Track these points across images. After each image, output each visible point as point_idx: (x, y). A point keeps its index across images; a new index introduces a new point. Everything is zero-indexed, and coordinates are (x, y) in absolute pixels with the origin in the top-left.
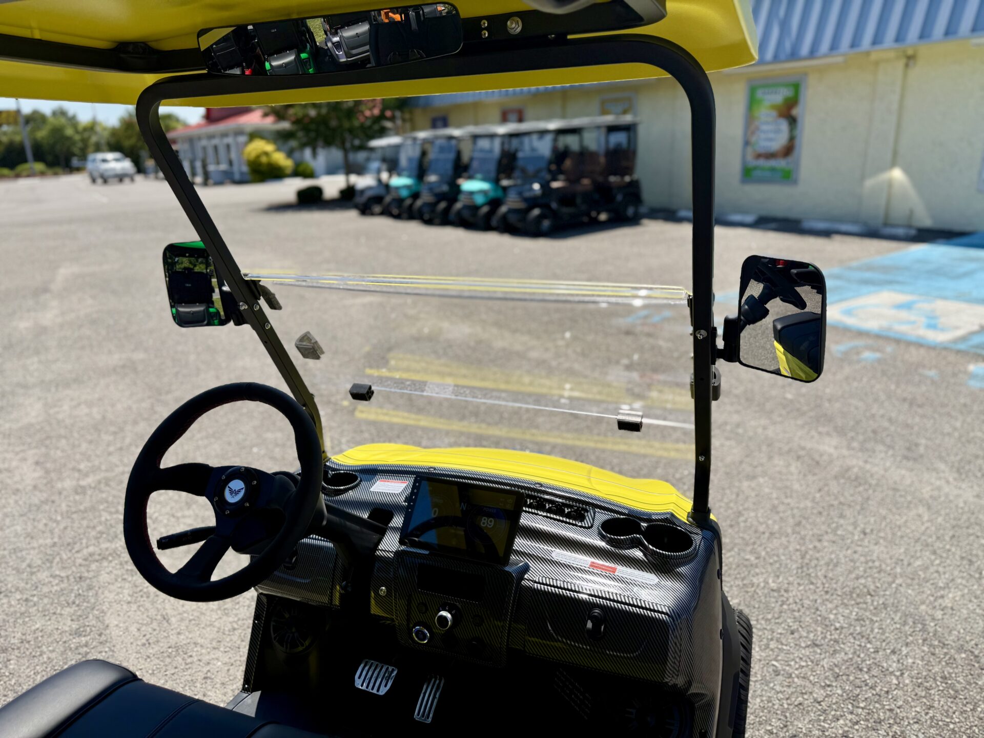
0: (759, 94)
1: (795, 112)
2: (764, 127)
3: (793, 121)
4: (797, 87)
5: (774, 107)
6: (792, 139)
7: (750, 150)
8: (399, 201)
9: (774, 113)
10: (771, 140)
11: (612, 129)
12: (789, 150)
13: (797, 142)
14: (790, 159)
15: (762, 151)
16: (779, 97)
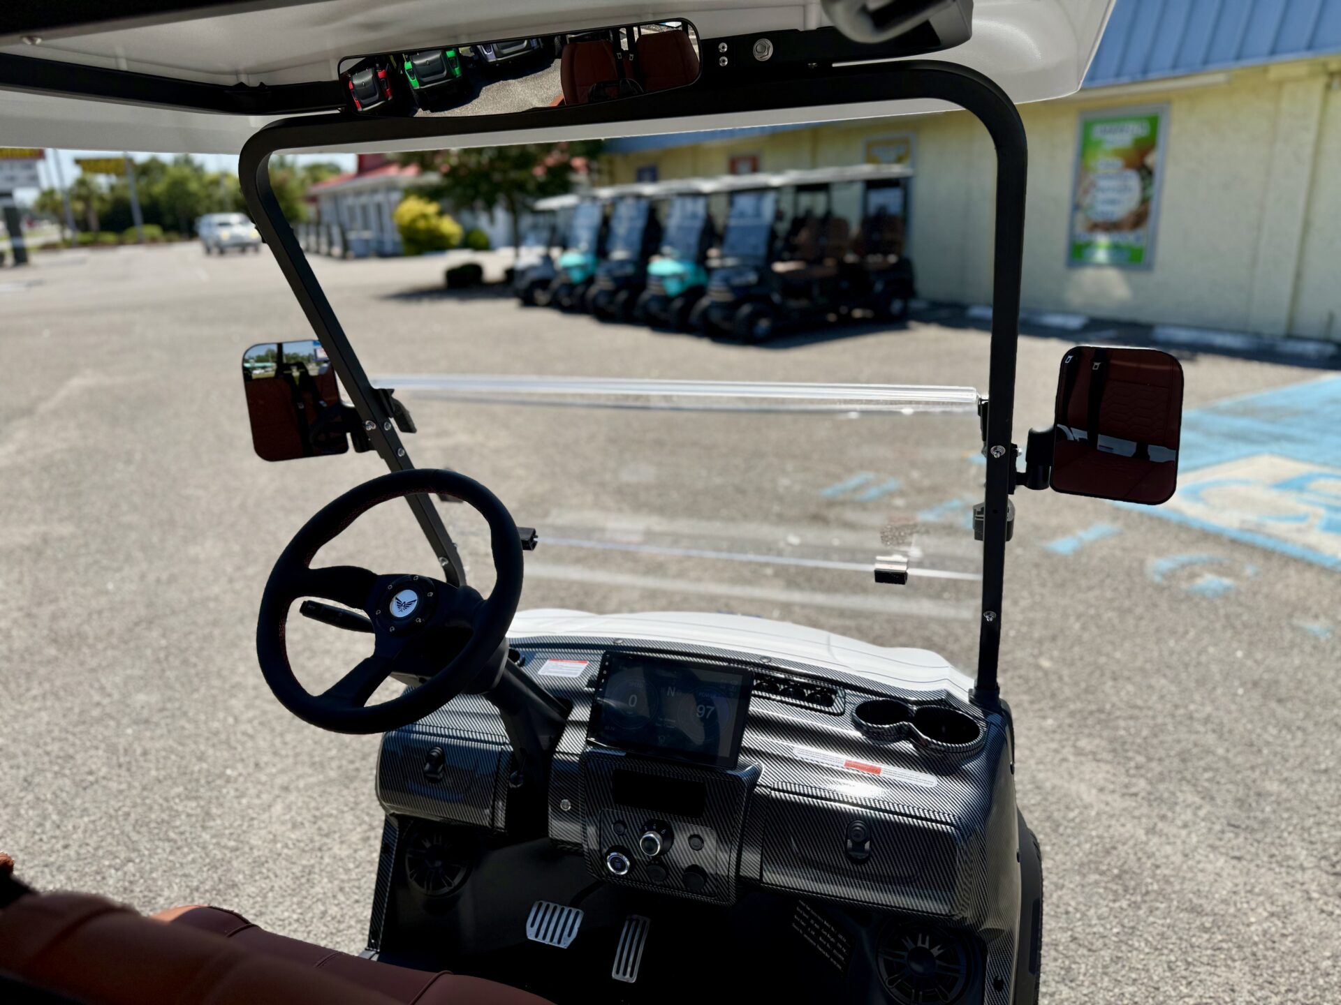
0: (1097, 132)
1: (1150, 160)
2: (1103, 183)
3: (1146, 173)
4: (1154, 122)
5: (1118, 153)
6: (1145, 201)
7: (1080, 217)
8: (570, 287)
9: (1119, 162)
10: (1113, 202)
11: (873, 185)
12: (1140, 218)
13: (1153, 206)
14: (1141, 232)
15: (1099, 219)
16: (1125, 137)
